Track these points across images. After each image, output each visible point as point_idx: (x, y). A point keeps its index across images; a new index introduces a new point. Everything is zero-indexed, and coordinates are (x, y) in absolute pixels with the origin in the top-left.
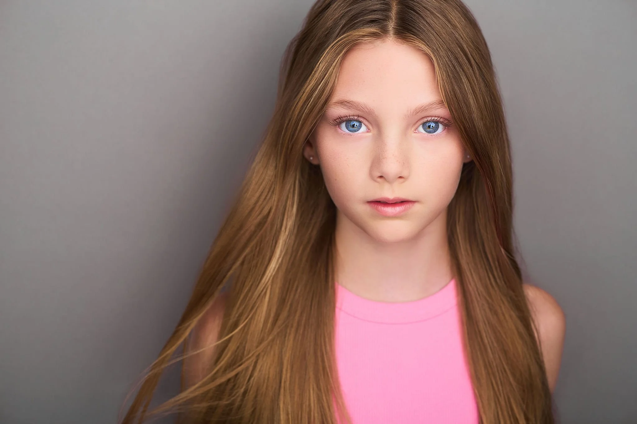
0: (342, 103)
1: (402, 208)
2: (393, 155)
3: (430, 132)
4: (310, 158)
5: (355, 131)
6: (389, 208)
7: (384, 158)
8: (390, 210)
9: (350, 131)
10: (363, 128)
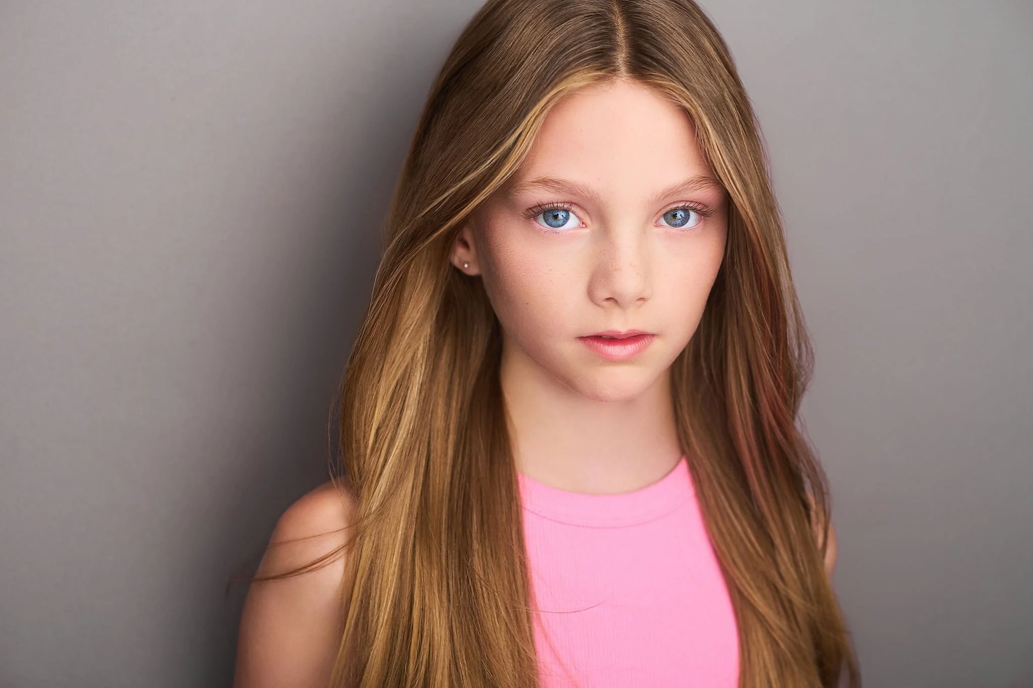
0: (545, 182)
1: (636, 347)
2: (631, 265)
3: (675, 226)
4: (463, 265)
5: (559, 226)
6: (616, 347)
7: (616, 270)
8: (616, 350)
9: (551, 225)
10: (573, 221)
